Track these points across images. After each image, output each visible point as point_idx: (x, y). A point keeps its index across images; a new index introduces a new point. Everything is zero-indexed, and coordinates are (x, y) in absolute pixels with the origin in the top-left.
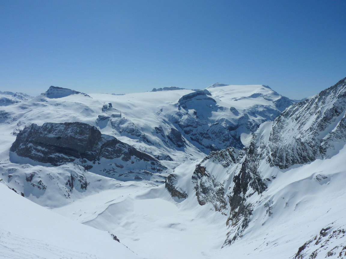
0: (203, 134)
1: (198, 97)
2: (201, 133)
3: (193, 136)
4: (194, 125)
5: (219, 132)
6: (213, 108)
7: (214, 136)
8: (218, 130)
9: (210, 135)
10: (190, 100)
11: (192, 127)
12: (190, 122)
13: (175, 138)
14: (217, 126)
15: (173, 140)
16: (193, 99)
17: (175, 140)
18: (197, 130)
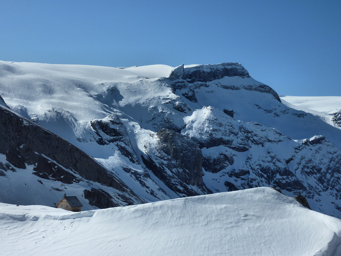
0: (274, 173)
1: (227, 80)
2: (264, 170)
3: (234, 178)
4: (236, 141)
5: (329, 168)
6: (278, 116)
7: (312, 181)
8: (326, 161)
9: (299, 176)
10: (201, 85)
11: (227, 148)
12: (222, 129)
13: (175, 167)
14: (320, 149)
15: (169, 172)
16: (212, 84)
17: (178, 174)
18: (249, 158)
